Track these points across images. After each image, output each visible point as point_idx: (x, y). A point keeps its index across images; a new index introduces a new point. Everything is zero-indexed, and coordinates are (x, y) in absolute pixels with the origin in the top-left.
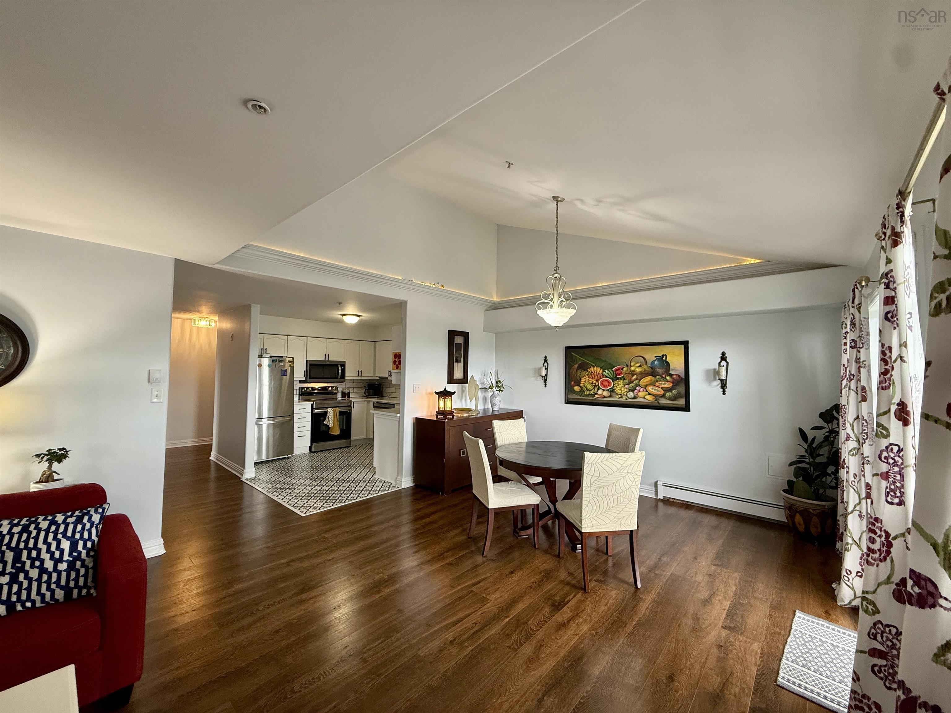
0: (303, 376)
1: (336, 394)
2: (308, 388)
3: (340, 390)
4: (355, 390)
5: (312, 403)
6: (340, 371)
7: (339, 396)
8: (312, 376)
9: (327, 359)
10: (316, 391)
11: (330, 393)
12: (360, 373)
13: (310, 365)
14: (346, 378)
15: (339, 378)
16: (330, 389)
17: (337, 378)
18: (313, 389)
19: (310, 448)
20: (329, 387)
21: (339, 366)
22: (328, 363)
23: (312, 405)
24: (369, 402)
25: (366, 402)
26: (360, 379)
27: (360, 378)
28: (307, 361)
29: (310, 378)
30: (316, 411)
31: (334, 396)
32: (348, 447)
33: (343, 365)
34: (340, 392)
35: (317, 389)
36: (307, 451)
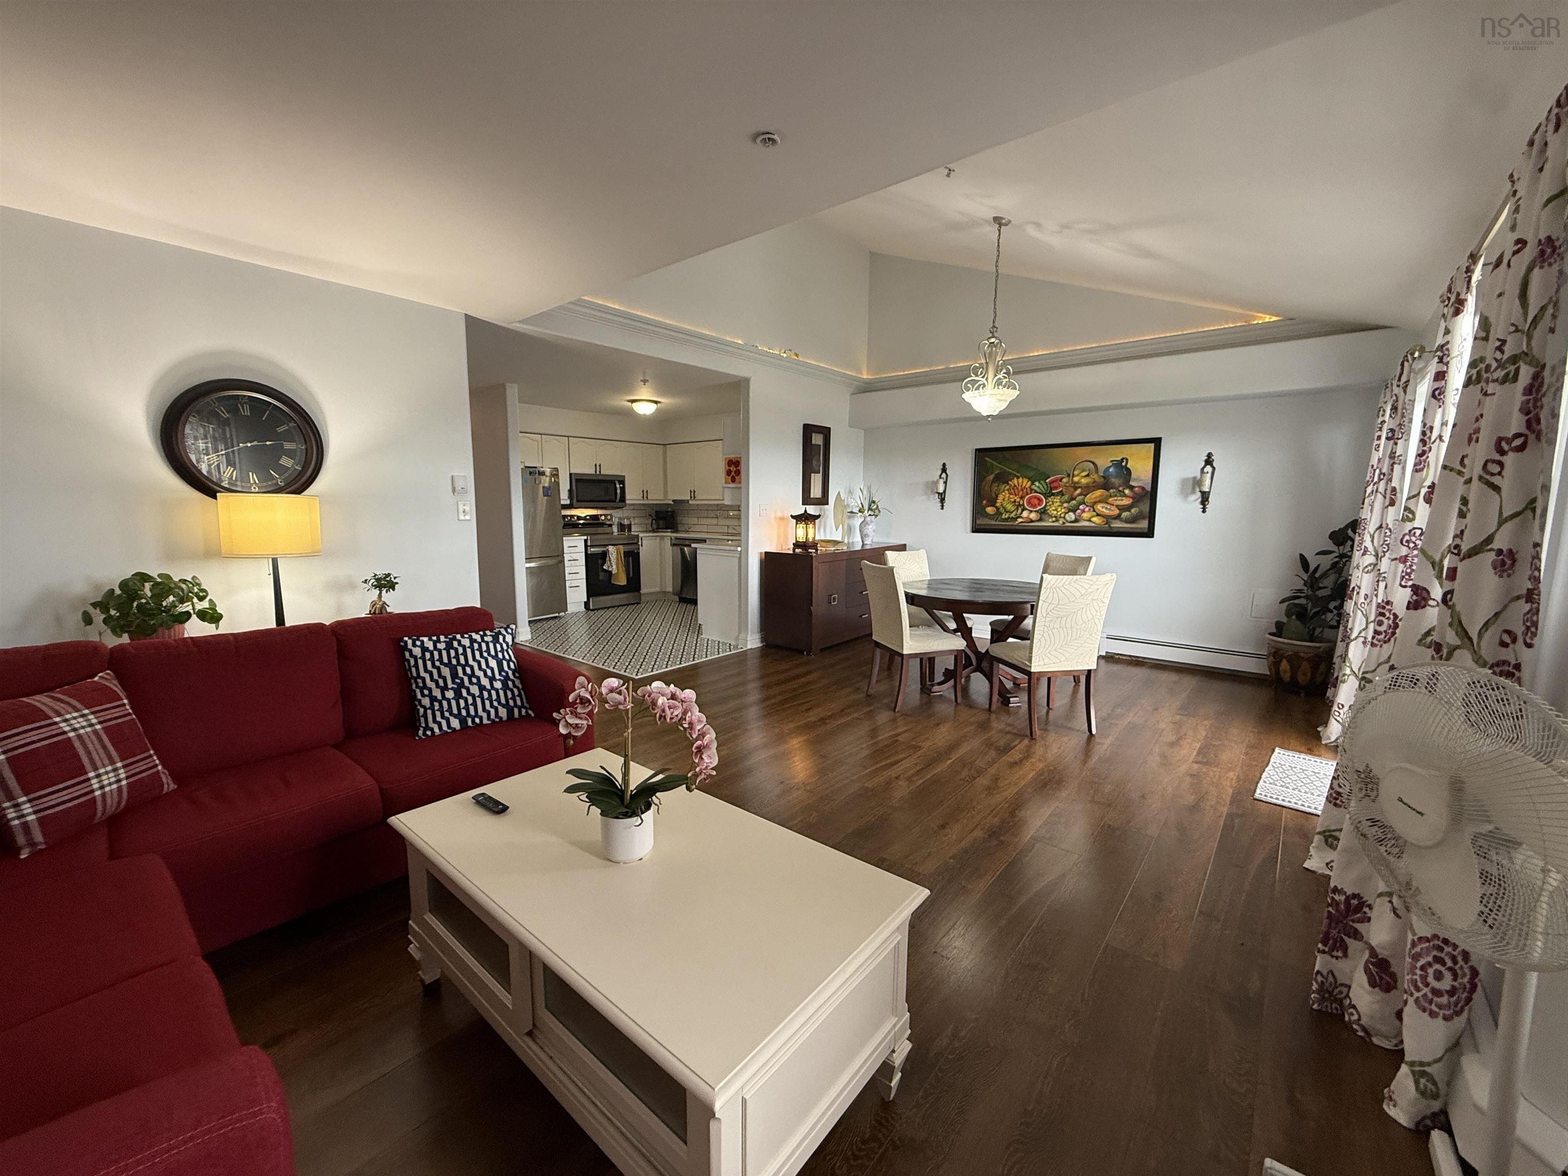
0: (567, 498)
1: (610, 525)
2: (572, 516)
3: (616, 521)
4: (637, 521)
5: (585, 537)
6: (619, 491)
7: (615, 529)
8: (580, 498)
9: (598, 473)
10: (582, 522)
11: (602, 525)
12: (645, 495)
13: (577, 480)
14: (628, 502)
15: (618, 500)
16: (603, 518)
17: (615, 502)
18: (579, 518)
19: (587, 605)
20: (601, 515)
21: (617, 482)
22: (600, 478)
23: (586, 541)
24: (662, 538)
25: (658, 538)
26: (644, 505)
27: (646, 502)
28: (571, 474)
29: (578, 501)
30: (592, 550)
31: (607, 530)
32: (638, 603)
33: (622, 482)
34: (616, 523)
35: (585, 518)
36: (582, 608)
